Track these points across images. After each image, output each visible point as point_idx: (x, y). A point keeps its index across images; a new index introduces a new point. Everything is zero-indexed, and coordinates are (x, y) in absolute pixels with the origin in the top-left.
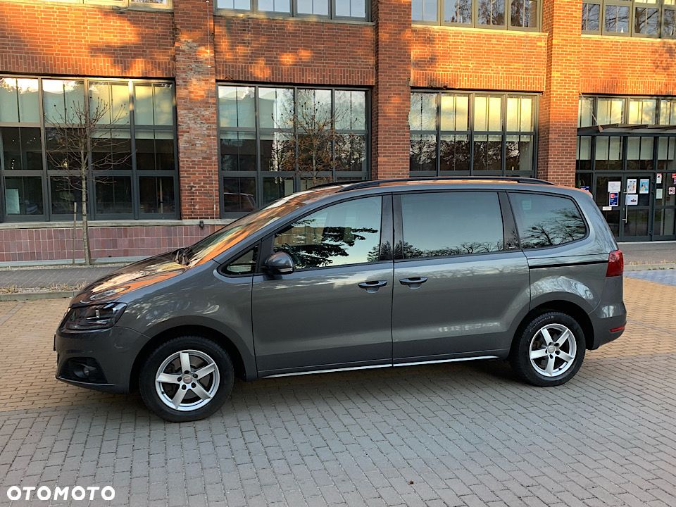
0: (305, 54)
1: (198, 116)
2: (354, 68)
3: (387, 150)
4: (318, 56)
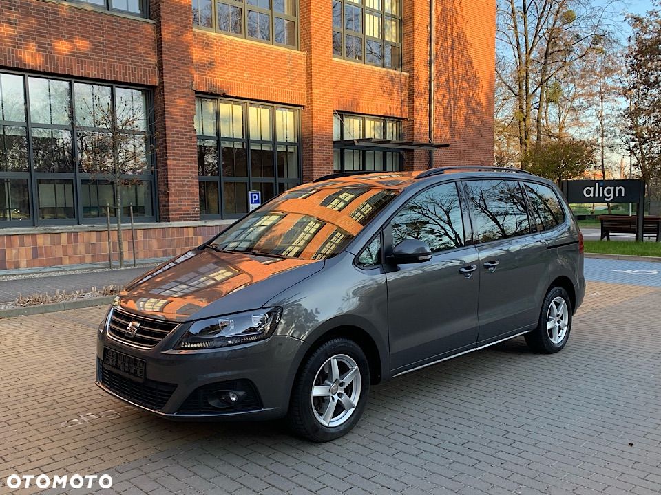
2: (136, 65)
3: (176, 153)
4: (97, 48)
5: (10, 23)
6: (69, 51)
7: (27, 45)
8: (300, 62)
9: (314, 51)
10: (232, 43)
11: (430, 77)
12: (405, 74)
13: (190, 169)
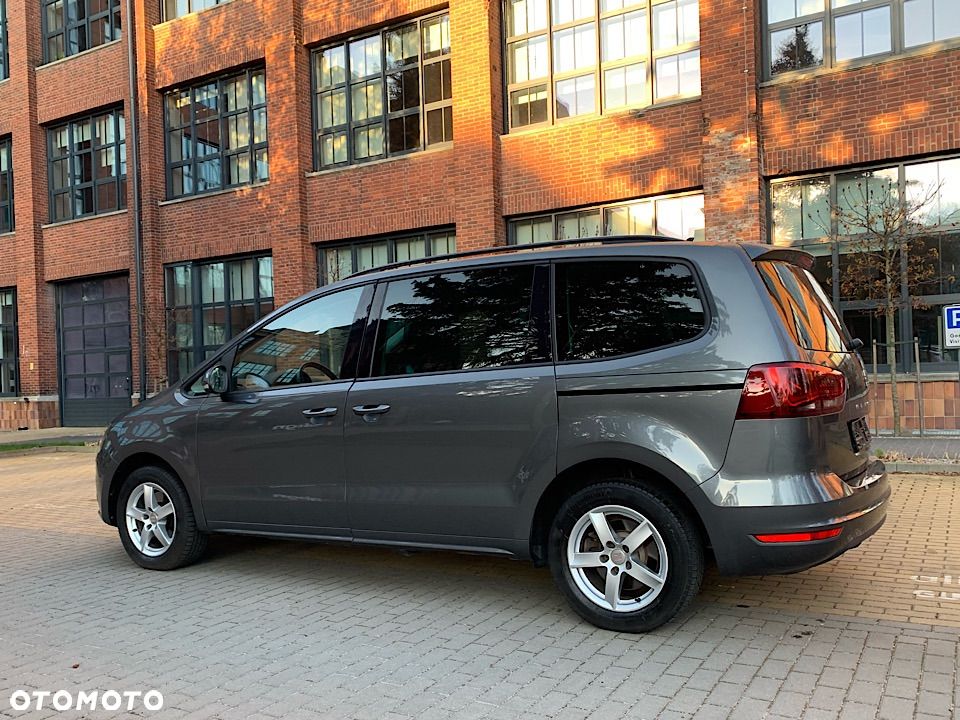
0: (914, 109)
1: (733, 232)
4: (939, 106)
5: (808, 116)
7: (829, 136)
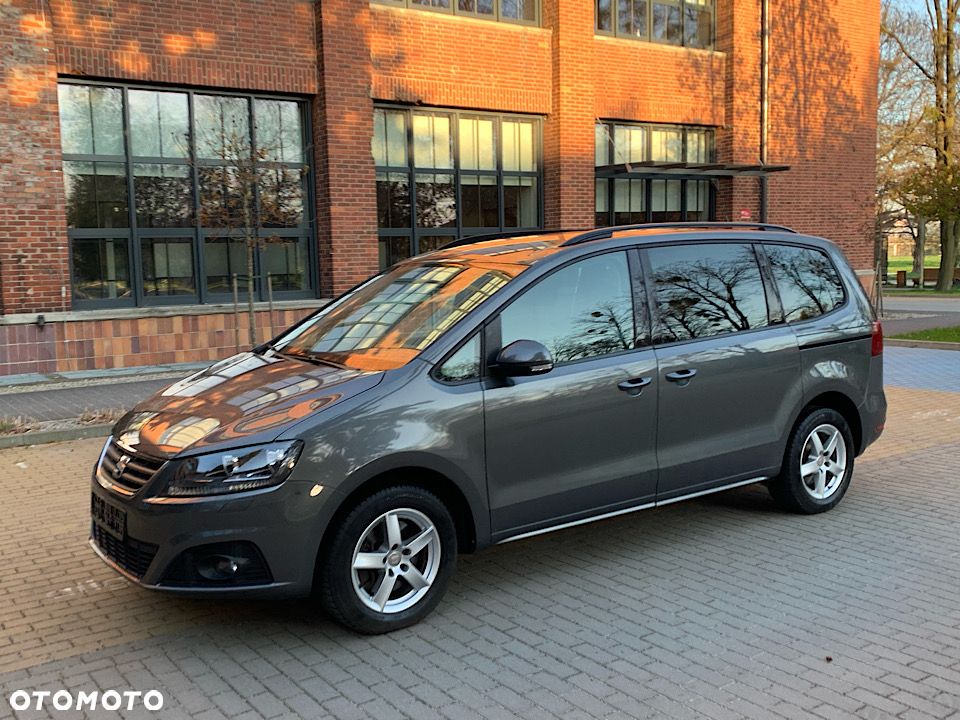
0: (206, 39)
1: (27, 134)
2: (284, 65)
3: (343, 195)
4: (226, 42)
5: (102, 14)
6: (185, 50)
7: (125, 44)
8: (541, 45)
9: (563, 27)
10: (433, 23)
11: (763, 59)
12: (720, 54)
13: (364, 219)
